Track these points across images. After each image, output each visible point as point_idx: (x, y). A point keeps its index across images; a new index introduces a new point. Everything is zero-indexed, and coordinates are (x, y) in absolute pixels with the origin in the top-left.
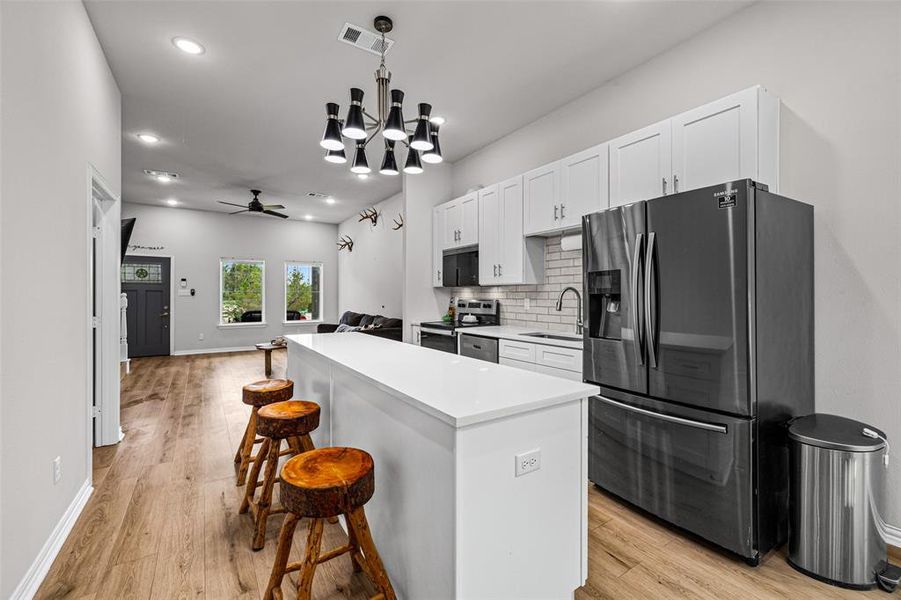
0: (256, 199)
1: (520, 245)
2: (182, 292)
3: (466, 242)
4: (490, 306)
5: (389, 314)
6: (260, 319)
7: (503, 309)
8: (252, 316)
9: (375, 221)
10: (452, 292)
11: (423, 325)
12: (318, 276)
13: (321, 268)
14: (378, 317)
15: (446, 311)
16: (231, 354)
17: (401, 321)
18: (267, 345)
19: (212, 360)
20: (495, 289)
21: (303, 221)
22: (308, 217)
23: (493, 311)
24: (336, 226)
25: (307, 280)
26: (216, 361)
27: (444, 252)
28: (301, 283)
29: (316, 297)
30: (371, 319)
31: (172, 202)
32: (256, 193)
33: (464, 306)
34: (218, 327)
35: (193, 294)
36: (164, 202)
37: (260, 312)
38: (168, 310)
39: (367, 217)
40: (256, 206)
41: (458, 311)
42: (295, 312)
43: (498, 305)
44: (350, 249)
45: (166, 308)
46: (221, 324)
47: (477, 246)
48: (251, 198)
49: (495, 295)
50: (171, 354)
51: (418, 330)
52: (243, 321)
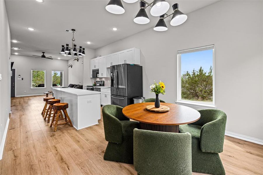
0: (43, 54)
1: (106, 69)
2: (19, 79)
3: (96, 68)
4: (102, 82)
5: (81, 84)
6: (44, 86)
7: (105, 82)
8: (42, 85)
9: (78, 61)
10: (95, 79)
11: (87, 86)
12: (62, 74)
13: (63, 72)
14: (78, 85)
15: (94, 83)
16: (35, 96)
17: (82, 86)
18: (47, 93)
19: (29, 98)
20: (103, 78)
21: (57, 59)
22: (59, 58)
23: (103, 83)
24: (68, 61)
25: (59, 75)
26: (31, 98)
27: (93, 70)
28: (57, 76)
29: (61, 80)
30: (76, 86)
31: (16, 54)
32: (44, 53)
33: (97, 82)
34: (31, 89)
35: (22, 79)
36: (14, 53)
37: (44, 84)
38: (14, 84)
39: (76, 60)
40: (43, 56)
41: (96, 83)
42: (55, 84)
43: (104, 82)
44: (71, 67)
45: (14, 83)
46: (32, 88)
47: (99, 69)
48: (42, 54)
49: (103, 80)
50: (15, 96)
51: (86, 87)
52: (38, 87)
